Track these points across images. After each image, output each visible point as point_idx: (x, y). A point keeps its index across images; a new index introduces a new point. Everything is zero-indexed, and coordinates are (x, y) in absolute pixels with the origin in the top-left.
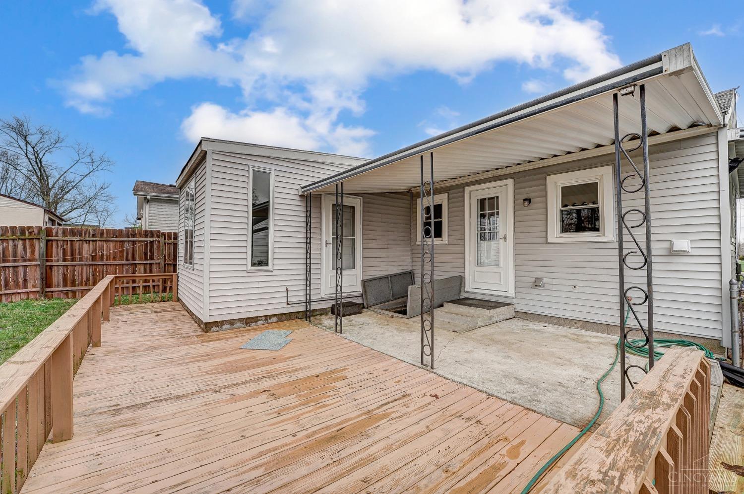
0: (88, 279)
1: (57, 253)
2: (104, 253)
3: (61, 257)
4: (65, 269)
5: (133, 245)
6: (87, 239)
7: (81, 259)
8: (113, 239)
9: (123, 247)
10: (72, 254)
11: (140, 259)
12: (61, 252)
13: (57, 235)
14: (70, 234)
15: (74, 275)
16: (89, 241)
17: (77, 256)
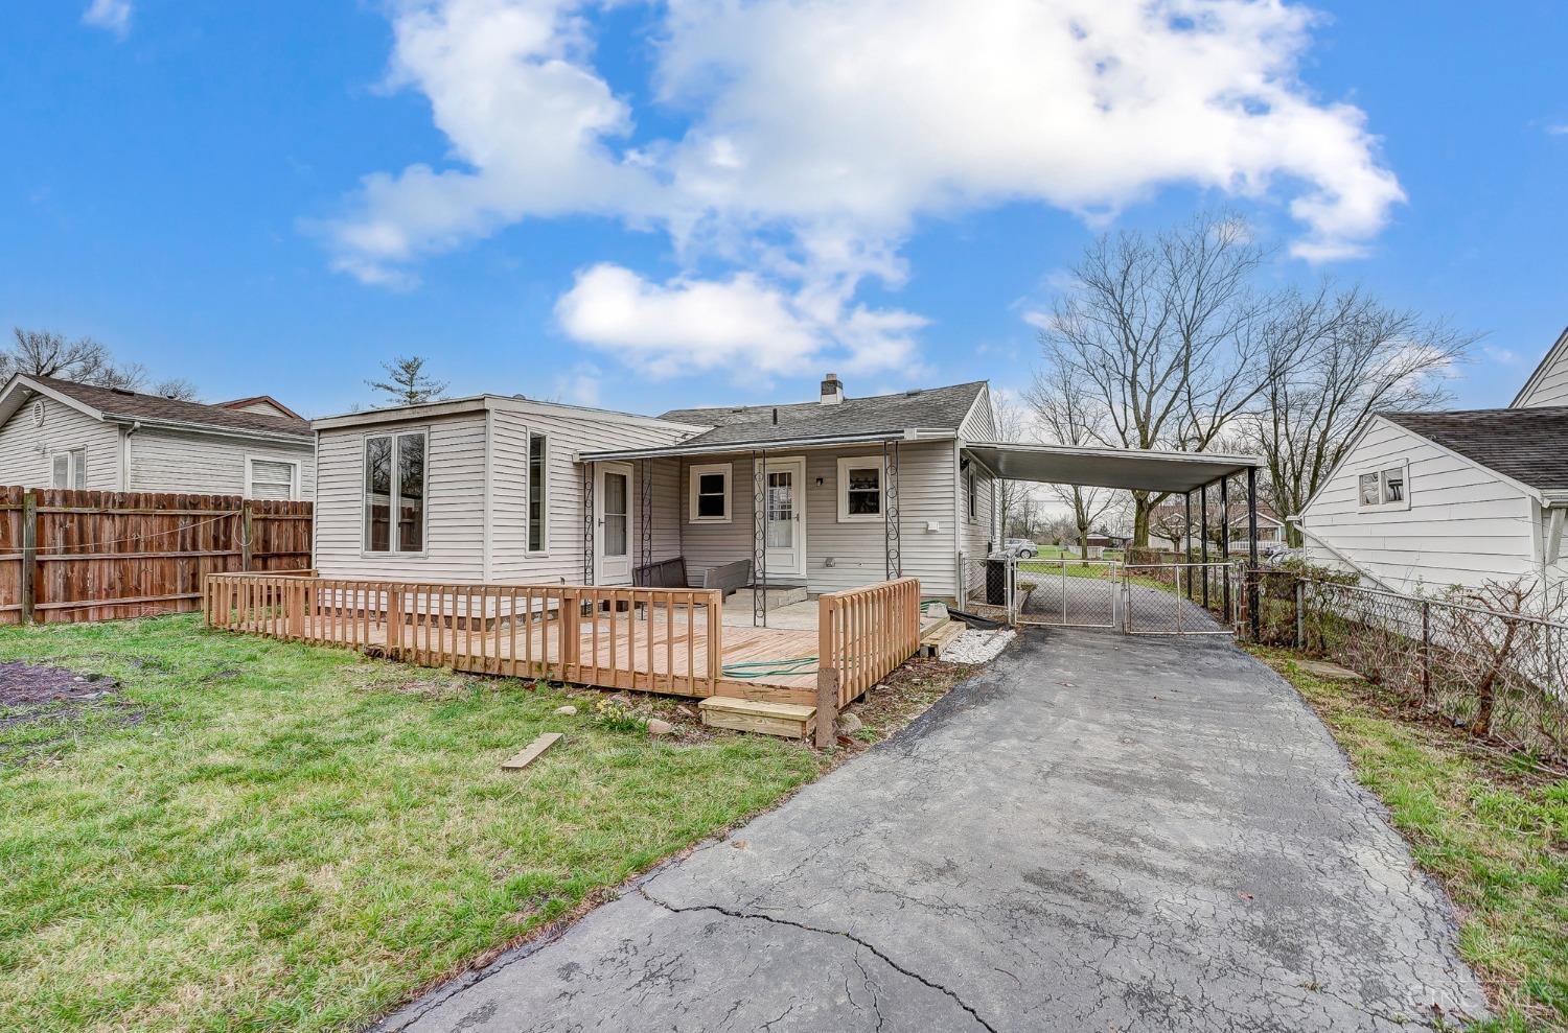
0: (111, 586)
1: (55, 538)
2: (142, 537)
3: (60, 545)
4: (69, 566)
5: (194, 522)
6: (111, 511)
7: (98, 549)
8: (159, 512)
9: (175, 526)
10: (82, 540)
11: (206, 547)
12: (60, 535)
13: (52, 504)
14: (78, 502)
15: (84, 580)
16: (113, 515)
17: (91, 544)
